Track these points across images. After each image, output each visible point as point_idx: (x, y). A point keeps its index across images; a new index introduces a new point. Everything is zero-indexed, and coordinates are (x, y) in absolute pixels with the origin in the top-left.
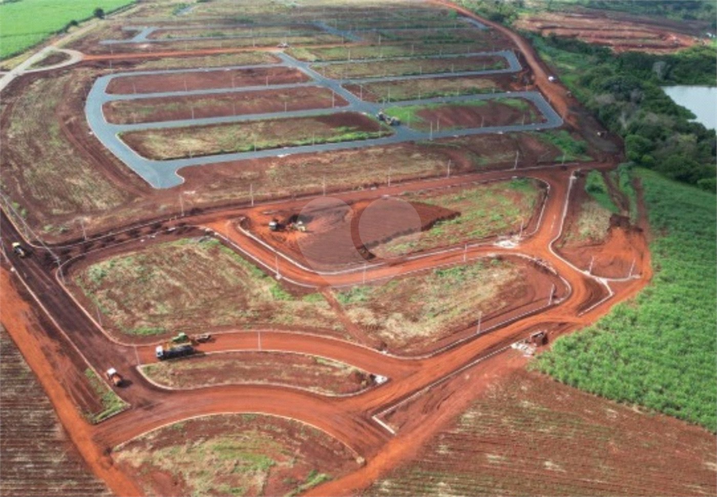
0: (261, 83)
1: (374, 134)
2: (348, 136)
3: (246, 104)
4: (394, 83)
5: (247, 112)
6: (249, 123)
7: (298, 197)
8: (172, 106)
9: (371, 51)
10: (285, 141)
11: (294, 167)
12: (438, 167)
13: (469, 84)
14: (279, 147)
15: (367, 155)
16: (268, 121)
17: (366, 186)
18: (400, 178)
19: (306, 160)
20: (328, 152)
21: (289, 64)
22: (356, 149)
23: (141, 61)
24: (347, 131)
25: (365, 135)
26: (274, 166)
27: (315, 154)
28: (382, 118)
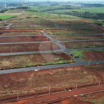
0: (36, 41)
1: (69, 61)
2: (60, 62)
3: (29, 47)
4: (75, 42)
5: (29, 51)
6: (29, 55)
7: (38, 94)
8: (6, 48)
9: (67, 32)
10: (39, 63)
11: (40, 76)
12: (95, 80)
13: (97, 43)
14: (36, 66)
15: (67, 71)
16: (35, 54)
17: (67, 89)
18: (80, 85)
19: (45, 73)
20: (53, 69)
21: (45, 35)
22: (63, 68)
23: (5, 32)
24: (60, 60)
25: (66, 62)
26: (32, 75)
27: (48, 70)
28: (72, 55)
